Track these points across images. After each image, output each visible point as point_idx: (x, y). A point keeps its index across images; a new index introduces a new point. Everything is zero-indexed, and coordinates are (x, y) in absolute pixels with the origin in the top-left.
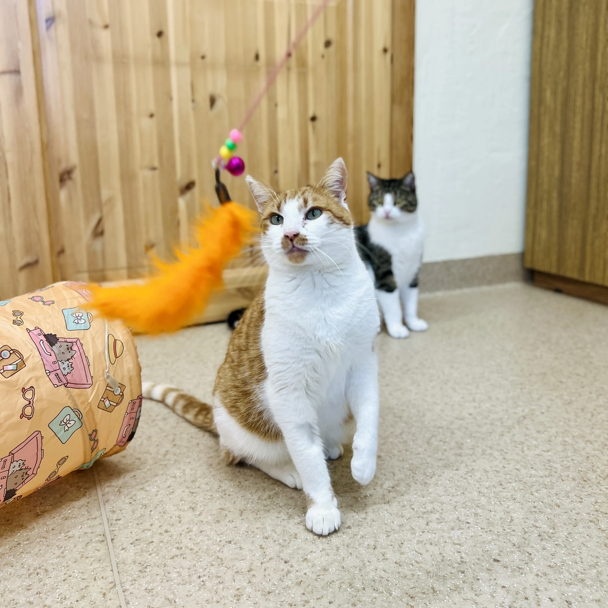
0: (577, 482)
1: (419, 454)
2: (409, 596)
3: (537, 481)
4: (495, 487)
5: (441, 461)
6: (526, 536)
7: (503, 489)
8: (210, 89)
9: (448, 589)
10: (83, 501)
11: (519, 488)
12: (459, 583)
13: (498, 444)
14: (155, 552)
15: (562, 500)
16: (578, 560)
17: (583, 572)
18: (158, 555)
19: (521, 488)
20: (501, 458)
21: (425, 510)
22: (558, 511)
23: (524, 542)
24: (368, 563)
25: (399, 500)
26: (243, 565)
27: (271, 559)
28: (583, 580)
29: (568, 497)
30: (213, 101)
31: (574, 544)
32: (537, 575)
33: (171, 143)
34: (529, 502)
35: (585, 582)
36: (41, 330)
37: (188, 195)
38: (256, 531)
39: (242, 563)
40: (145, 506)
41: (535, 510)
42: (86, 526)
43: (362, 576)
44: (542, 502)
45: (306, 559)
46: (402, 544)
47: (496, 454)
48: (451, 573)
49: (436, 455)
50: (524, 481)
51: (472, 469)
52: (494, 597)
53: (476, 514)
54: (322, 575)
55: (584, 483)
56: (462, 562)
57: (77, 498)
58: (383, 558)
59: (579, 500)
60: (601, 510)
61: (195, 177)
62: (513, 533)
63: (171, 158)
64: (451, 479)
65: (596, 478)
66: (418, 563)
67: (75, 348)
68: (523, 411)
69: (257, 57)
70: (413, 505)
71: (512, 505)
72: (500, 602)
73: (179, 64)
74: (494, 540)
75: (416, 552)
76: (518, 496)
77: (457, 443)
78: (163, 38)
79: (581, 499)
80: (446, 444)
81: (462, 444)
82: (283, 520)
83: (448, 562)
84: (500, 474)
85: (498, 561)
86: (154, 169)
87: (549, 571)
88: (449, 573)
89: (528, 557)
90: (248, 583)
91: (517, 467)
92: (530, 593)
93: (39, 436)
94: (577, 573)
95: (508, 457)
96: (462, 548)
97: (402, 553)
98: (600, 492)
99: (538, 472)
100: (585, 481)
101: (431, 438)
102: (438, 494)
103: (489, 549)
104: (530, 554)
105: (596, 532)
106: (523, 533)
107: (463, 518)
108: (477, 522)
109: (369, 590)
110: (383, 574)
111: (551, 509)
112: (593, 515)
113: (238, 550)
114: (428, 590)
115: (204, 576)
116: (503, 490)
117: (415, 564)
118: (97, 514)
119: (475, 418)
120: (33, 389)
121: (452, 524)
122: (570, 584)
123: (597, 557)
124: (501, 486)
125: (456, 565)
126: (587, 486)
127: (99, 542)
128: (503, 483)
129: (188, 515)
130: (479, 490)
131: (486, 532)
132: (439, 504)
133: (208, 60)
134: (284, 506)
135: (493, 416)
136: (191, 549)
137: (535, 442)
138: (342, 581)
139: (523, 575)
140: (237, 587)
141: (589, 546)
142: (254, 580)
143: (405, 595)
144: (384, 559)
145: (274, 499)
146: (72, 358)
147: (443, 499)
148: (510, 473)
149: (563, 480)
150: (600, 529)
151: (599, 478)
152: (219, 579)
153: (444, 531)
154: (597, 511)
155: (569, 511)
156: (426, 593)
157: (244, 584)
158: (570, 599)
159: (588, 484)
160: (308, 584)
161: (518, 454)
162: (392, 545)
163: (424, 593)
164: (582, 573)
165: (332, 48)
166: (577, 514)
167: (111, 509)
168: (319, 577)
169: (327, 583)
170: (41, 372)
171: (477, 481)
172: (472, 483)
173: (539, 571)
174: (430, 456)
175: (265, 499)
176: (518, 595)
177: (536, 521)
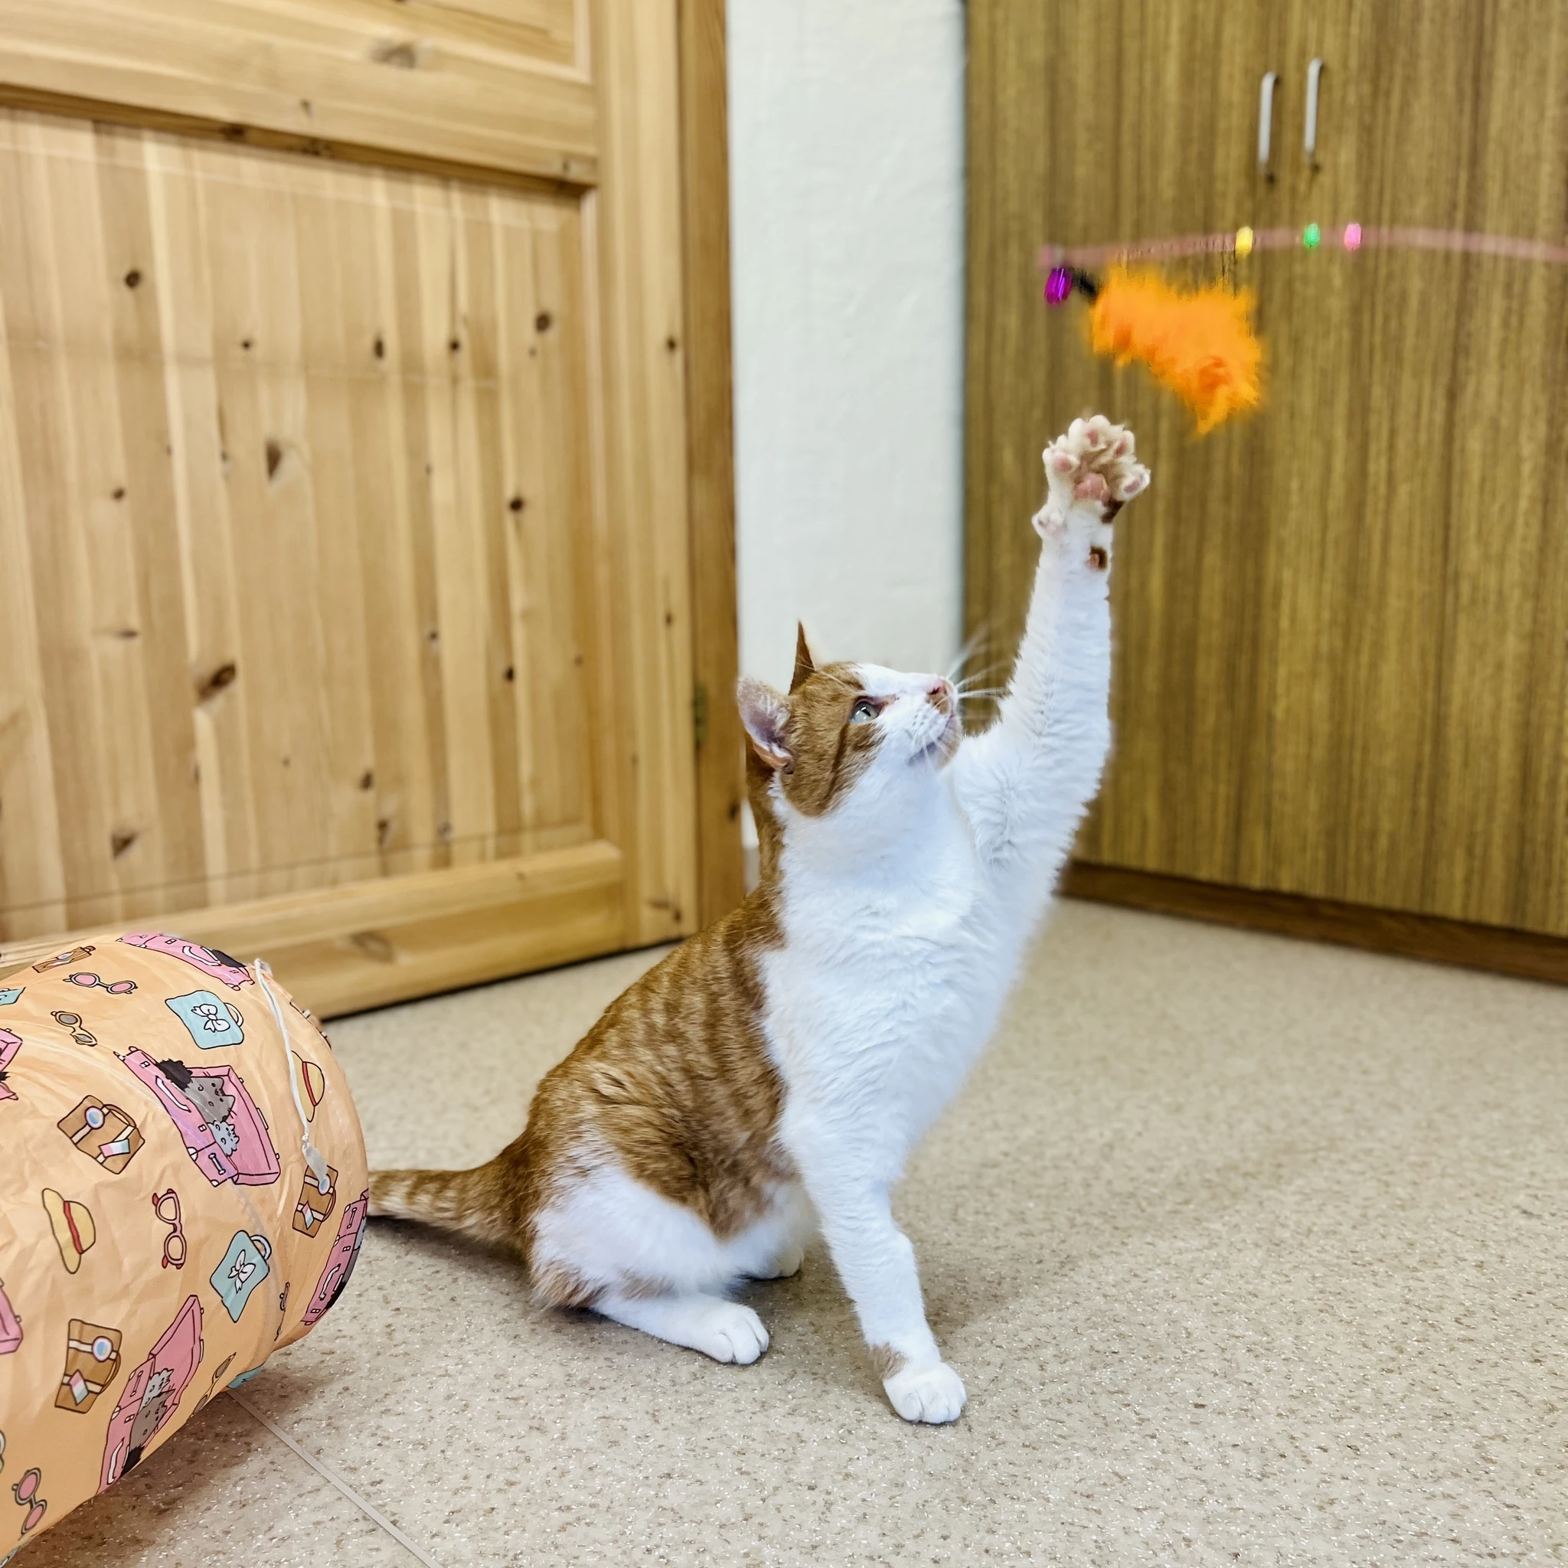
0: (1264, 1248)
1: (949, 1244)
2: (1082, 1494)
3: (1195, 1259)
4: (1128, 1282)
5: (1000, 1251)
6: (1228, 1356)
7: (1145, 1282)
8: (267, 429)
9: (1144, 1469)
10: (255, 1463)
11: (1171, 1277)
12: (1157, 1455)
13: (1091, 1204)
14: (515, 1527)
15: (1256, 1284)
16: (1333, 1377)
17: (1351, 1394)
18: (524, 1530)
19: (1175, 1275)
20: (1108, 1228)
21: (1024, 1345)
22: (1259, 1303)
23: (1230, 1366)
24: (973, 1457)
25: (963, 1336)
26: (728, 1511)
27: (776, 1489)
28: (1357, 1409)
29: (1263, 1277)
30: (274, 458)
31: (1313, 1352)
32: (1280, 1415)
33: (172, 565)
34: (1201, 1297)
35: (1361, 1410)
36: (144, 1053)
37: (220, 700)
38: (711, 1445)
39: (722, 1507)
40: (422, 1444)
41: (1220, 1309)
42: (306, 1509)
43: (974, 1481)
44: (1224, 1293)
45: (847, 1475)
46: (1016, 1411)
47: (1096, 1221)
48: (1135, 1442)
49: (985, 1241)
50: (1173, 1262)
51: (1068, 1256)
52: (1227, 1465)
53: (1121, 1336)
54: (900, 1495)
55: (1277, 1248)
56: (1143, 1420)
57: (236, 1460)
58: (995, 1442)
59: (1283, 1279)
60: (1328, 1289)
61: (235, 652)
62: (1202, 1355)
63: (174, 603)
64: (1039, 1281)
65: (1293, 1237)
66: (1064, 1437)
67: (230, 1089)
68: (1102, 1135)
69: (379, 349)
70: (994, 1339)
71: (1176, 1309)
72: (1243, 1470)
73: (185, 360)
74: (1176, 1373)
75: (1050, 1420)
76: (1177, 1289)
77: (1010, 1212)
78: (141, 289)
79: (1287, 1276)
80: (992, 1218)
81: (1022, 1213)
82: (754, 1413)
83: (1116, 1426)
84: (1123, 1257)
85: (1203, 1406)
86: (130, 634)
87: (1294, 1405)
88: (1130, 1444)
89: (1251, 1390)
90: (760, 1540)
91: (1148, 1240)
92: (1283, 1445)
93: (196, 1307)
94: (1342, 1398)
95: (1121, 1223)
96: (1129, 1398)
97: (1026, 1428)
98: (1312, 1259)
99: (1188, 1243)
100: (1277, 1245)
101: (956, 1210)
102: (1031, 1312)
103: (1176, 1390)
104: (1250, 1384)
105: (1337, 1328)
106: (1220, 1350)
107: (1101, 1347)
108: (1130, 1349)
109: (1003, 1502)
110: (1012, 1469)
111: (1244, 1303)
112: (1319, 1300)
113: (696, 1487)
114: (1110, 1479)
115: (658, 1547)
116: (1145, 1285)
117: (1060, 1440)
118: (313, 1481)
119: (1017, 1160)
120: (173, 1195)
121: (1089, 1361)
122: (1341, 1418)
123: (1361, 1367)
124: (1137, 1279)
125: (1134, 1427)
126: (1284, 1253)
127: (364, 1533)
128: (1138, 1272)
129: (537, 1445)
130: (1101, 1291)
131: (1155, 1362)
132: (1044, 1330)
133: (258, 352)
134: (736, 1387)
135: (1050, 1152)
136: (592, 1506)
137: (1155, 1190)
138: (943, 1496)
139: (1257, 1420)
140: (742, 1552)
141: (1339, 1352)
142: (767, 1532)
143: (1073, 1496)
144: (999, 1444)
145: (706, 1379)
146: (229, 1114)
147: (1045, 1318)
148: (1140, 1252)
149: (1239, 1250)
150: (1341, 1321)
151: (1297, 1236)
152: (695, 1547)
153: (1079, 1375)
154: (1322, 1292)
155: (1277, 1300)
156: (1108, 1483)
157: (753, 1543)
158: (1353, 1443)
159: (1285, 1249)
160: (880, 1517)
161: (1136, 1216)
162: (999, 1418)
163: (1105, 1484)
164: (1350, 1398)
165: (553, 334)
166: (1293, 1302)
167: (342, 1464)
168: (893, 1500)
169: (918, 1507)
170: (179, 1153)
171: (1089, 1277)
172: (1082, 1281)
173: (1278, 1407)
174: (973, 1245)
175: (689, 1383)
176: (1266, 1454)
177: (1231, 1327)
